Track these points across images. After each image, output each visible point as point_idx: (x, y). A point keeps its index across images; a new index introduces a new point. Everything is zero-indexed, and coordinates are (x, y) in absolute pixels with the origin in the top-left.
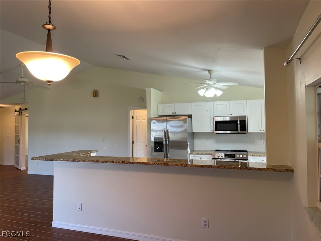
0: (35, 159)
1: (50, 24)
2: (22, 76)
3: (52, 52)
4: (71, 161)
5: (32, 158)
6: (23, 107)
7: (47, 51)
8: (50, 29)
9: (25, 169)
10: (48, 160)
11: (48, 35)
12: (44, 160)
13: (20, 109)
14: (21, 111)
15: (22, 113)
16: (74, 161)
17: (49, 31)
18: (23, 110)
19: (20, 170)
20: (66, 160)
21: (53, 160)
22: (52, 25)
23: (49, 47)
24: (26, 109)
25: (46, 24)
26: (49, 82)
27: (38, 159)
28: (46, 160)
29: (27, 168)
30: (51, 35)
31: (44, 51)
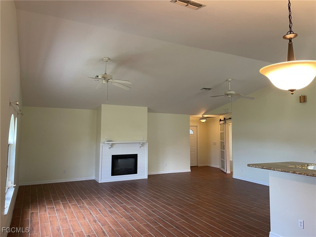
0: (251, 165)
1: (291, 33)
2: (230, 90)
3: (294, 60)
4: (291, 173)
5: (248, 165)
6: (227, 117)
7: (289, 60)
8: (291, 38)
9: (230, 173)
10: (264, 169)
11: (289, 44)
12: (260, 168)
13: (224, 118)
14: (225, 120)
15: (226, 122)
16: (294, 173)
17: (290, 40)
18: (227, 119)
19: (225, 173)
20: (285, 172)
21: (270, 170)
22: (293, 33)
23: (290, 56)
24: (230, 118)
25: (287, 35)
26: (292, 91)
27: (254, 166)
28: (262, 168)
29: (232, 173)
30: (292, 44)
31: (285, 61)
